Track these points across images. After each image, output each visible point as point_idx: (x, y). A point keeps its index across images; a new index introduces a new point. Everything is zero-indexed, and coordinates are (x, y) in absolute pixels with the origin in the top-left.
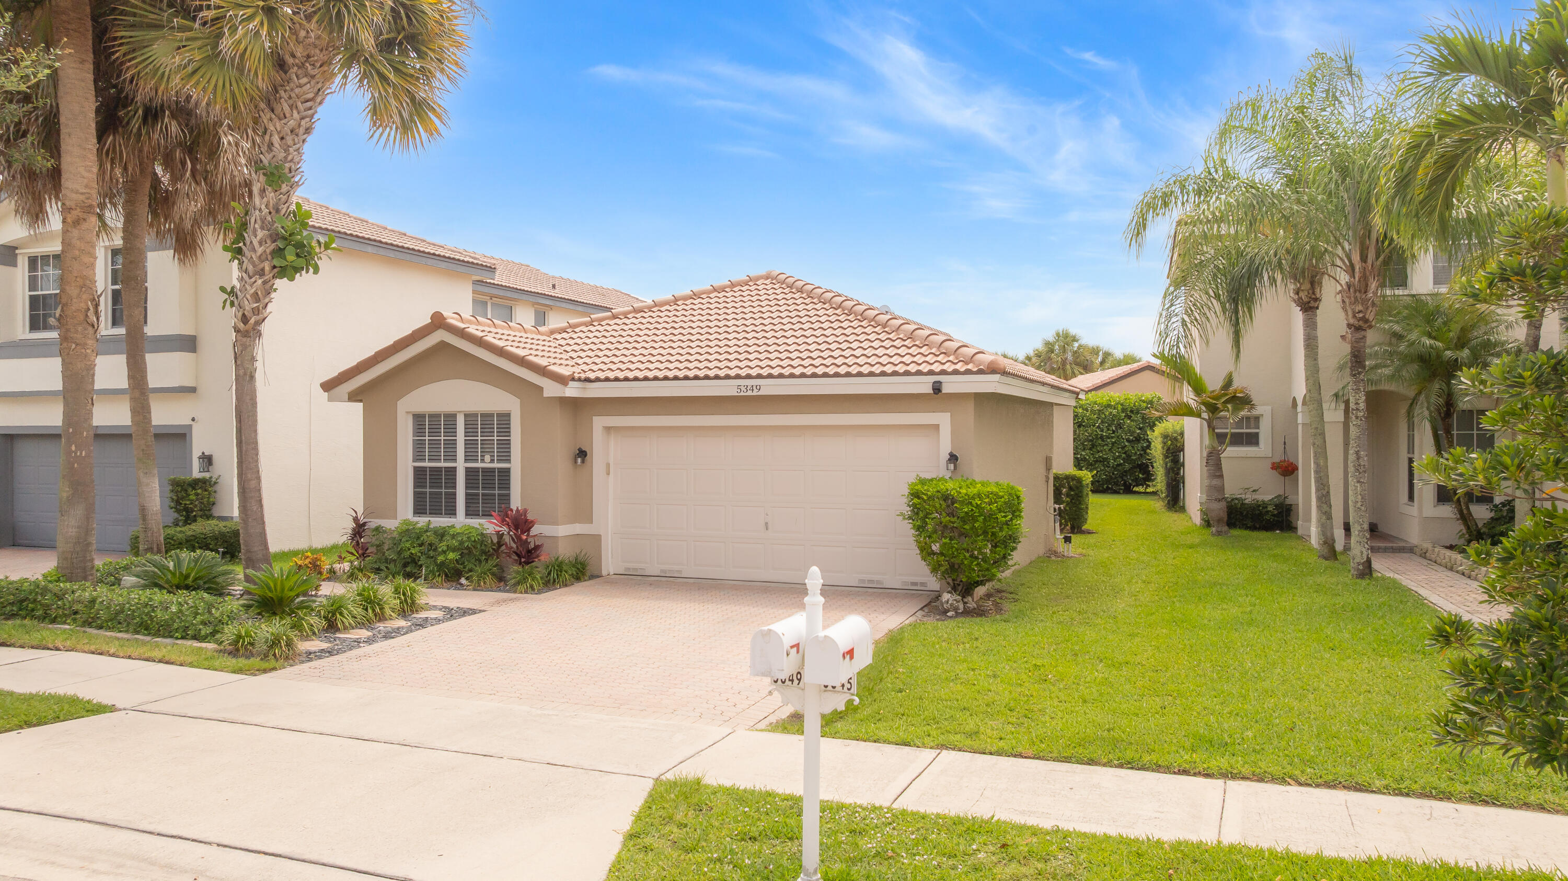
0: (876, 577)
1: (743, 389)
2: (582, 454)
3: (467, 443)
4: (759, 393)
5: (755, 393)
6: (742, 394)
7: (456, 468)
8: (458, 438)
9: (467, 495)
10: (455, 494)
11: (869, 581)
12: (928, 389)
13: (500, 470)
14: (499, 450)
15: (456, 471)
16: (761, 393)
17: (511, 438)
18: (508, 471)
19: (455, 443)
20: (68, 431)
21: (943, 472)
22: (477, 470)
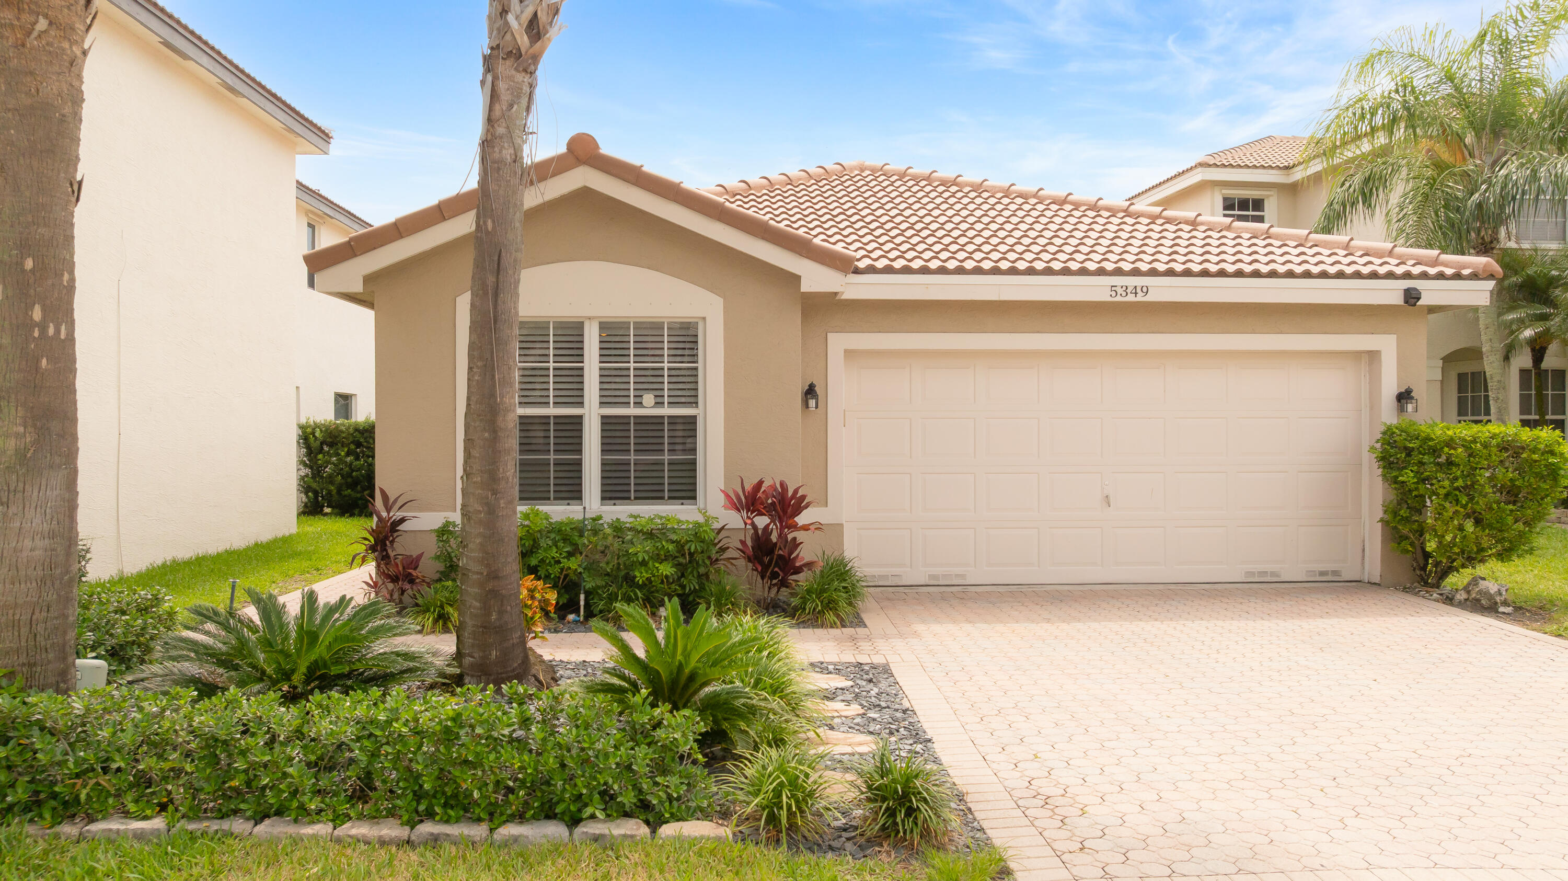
0: (1269, 567)
1: (1120, 291)
2: (810, 392)
3: (604, 375)
4: (1144, 299)
5: (1140, 298)
6: (1119, 298)
7: (580, 417)
8: (586, 365)
9: (604, 463)
10: (579, 463)
11: (1264, 573)
12: (1397, 299)
13: (673, 420)
14: (672, 386)
15: (581, 424)
16: (1149, 298)
17: (700, 365)
18: (691, 421)
19: (579, 373)
20: (20, 264)
21: (1388, 416)
22: (626, 420)
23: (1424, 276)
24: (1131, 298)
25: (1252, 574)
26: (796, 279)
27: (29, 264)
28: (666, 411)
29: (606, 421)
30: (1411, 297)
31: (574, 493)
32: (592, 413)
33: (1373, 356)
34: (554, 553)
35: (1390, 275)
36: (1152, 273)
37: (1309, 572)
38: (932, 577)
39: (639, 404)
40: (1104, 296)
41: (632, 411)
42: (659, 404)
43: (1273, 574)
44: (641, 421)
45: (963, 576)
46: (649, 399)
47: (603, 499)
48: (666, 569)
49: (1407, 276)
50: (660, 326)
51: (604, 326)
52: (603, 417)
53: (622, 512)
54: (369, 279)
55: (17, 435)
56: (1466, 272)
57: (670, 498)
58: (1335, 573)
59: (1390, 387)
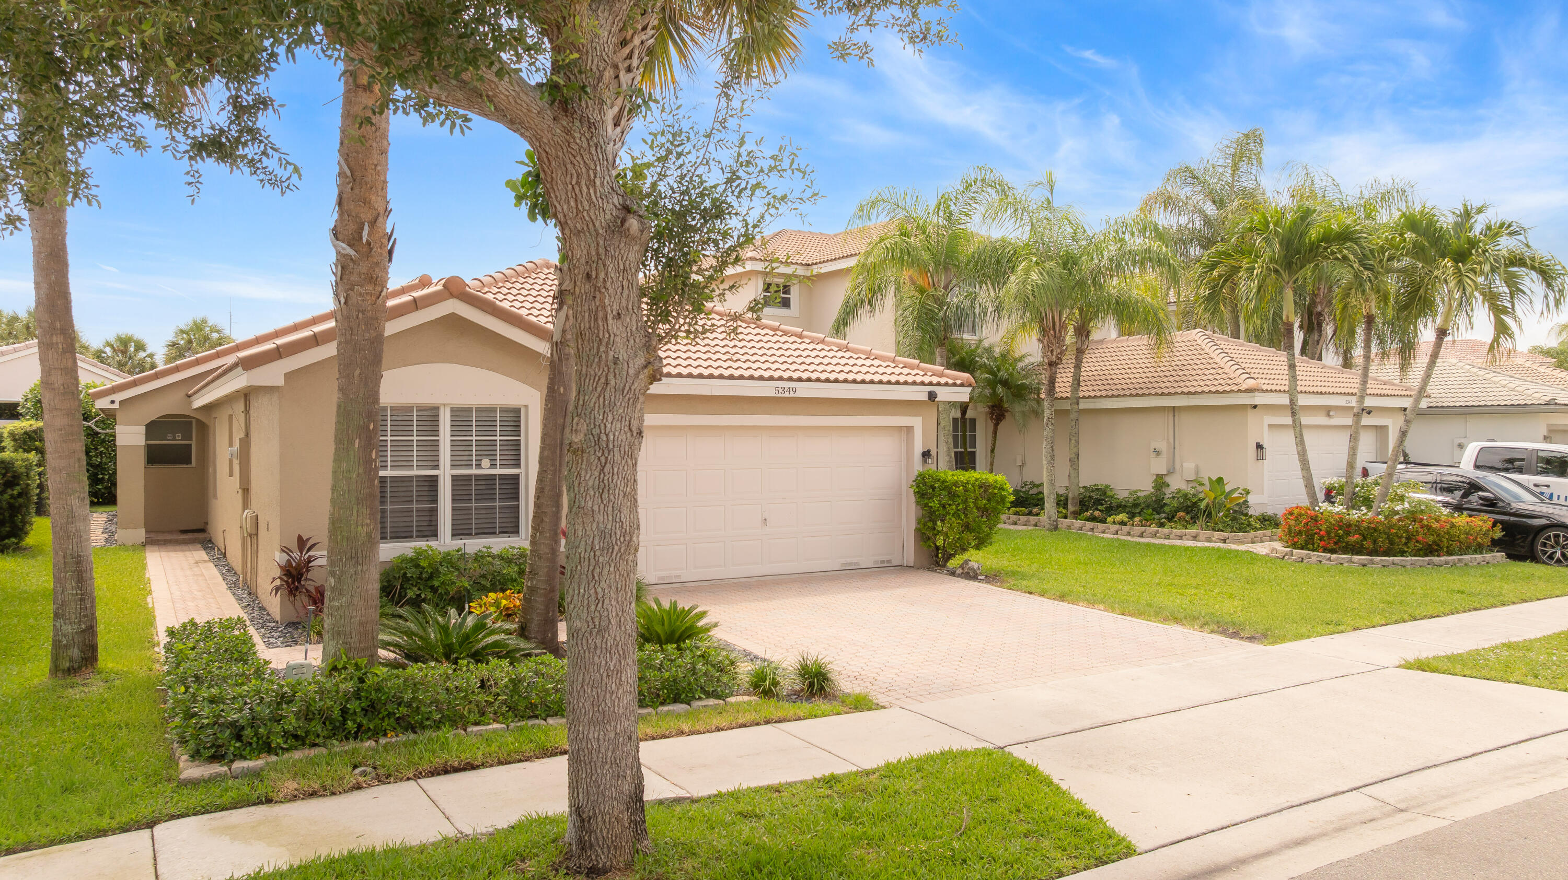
0: (854, 560)
3: (454, 445)
4: (794, 396)
5: (791, 395)
6: (780, 395)
7: (437, 476)
8: (441, 438)
9: (454, 509)
10: (435, 510)
11: (850, 564)
13: (503, 477)
14: (503, 453)
15: (437, 481)
16: (796, 395)
17: (522, 438)
18: (516, 477)
19: (436, 444)
21: (918, 466)
22: (468, 478)
23: (939, 384)
24: (787, 395)
25: (844, 564)
28: (498, 471)
29: (455, 478)
30: (932, 396)
31: (433, 533)
32: (445, 473)
33: (909, 430)
35: (923, 383)
36: (800, 379)
37: (876, 562)
38: (659, 578)
39: (479, 466)
40: (771, 393)
41: (474, 471)
42: (493, 466)
43: (856, 564)
44: (478, 478)
45: (679, 576)
46: (486, 462)
47: (453, 535)
49: (931, 384)
50: (494, 410)
51: (452, 410)
52: (453, 476)
53: (473, 545)
54: (289, 376)
56: (958, 382)
57: (500, 533)
58: (889, 561)
59: (918, 449)
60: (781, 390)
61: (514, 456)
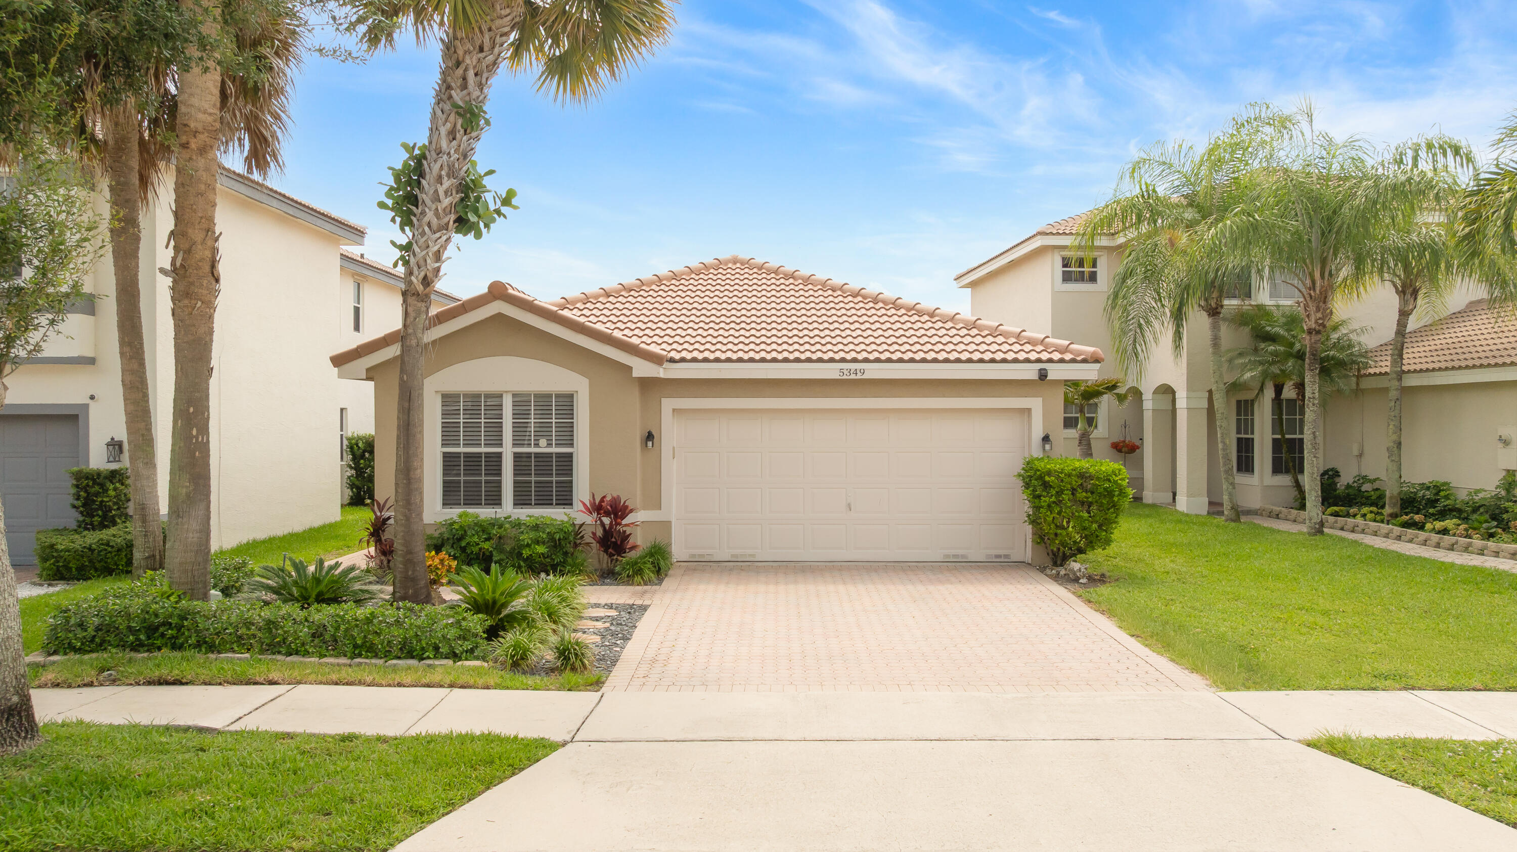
0: (959, 552)
2: (650, 437)
3: (515, 426)
4: (863, 377)
5: (859, 376)
6: (845, 377)
7: (501, 453)
8: (504, 421)
9: (515, 482)
10: (500, 482)
11: (954, 556)
12: (1034, 376)
13: (559, 455)
14: (558, 434)
15: (501, 457)
16: (865, 377)
17: (575, 421)
18: (570, 455)
19: (500, 426)
20: (188, 410)
21: (1036, 452)
22: (529, 455)
23: (1050, 361)
24: (853, 377)
25: (948, 556)
26: (630, 368)
27: (191, 410)
28: (554, 450)
29: (517, 457)
30: (1043, 375)
31: (495, 500)
32: (508, 451)
33: (1026, 412)
34: (476, 539)
35: (1027, 361)
36: (866, 360)
37: (988, 556)
38: (732, 556)
39: (537, 445)
40: (836, 375)
41: (533, 450)
42: (549, 445)
43: (963, 556)
44: (537, 455)
45: (754, 556)
46: (543, 442)
47: (515, 504)
48: (541, 549)
49: (1039, 361)
50: (550, 396)
51: (514, 395)
52: (515, 453)
53: (524, 514)
54: (368, 370)
55: (186, 487)
56: (1079, 358)
57: (557, 504)
58: (1006, 556)
59: (1038, 433)
60: (846, 372)
61: (567, 434)
